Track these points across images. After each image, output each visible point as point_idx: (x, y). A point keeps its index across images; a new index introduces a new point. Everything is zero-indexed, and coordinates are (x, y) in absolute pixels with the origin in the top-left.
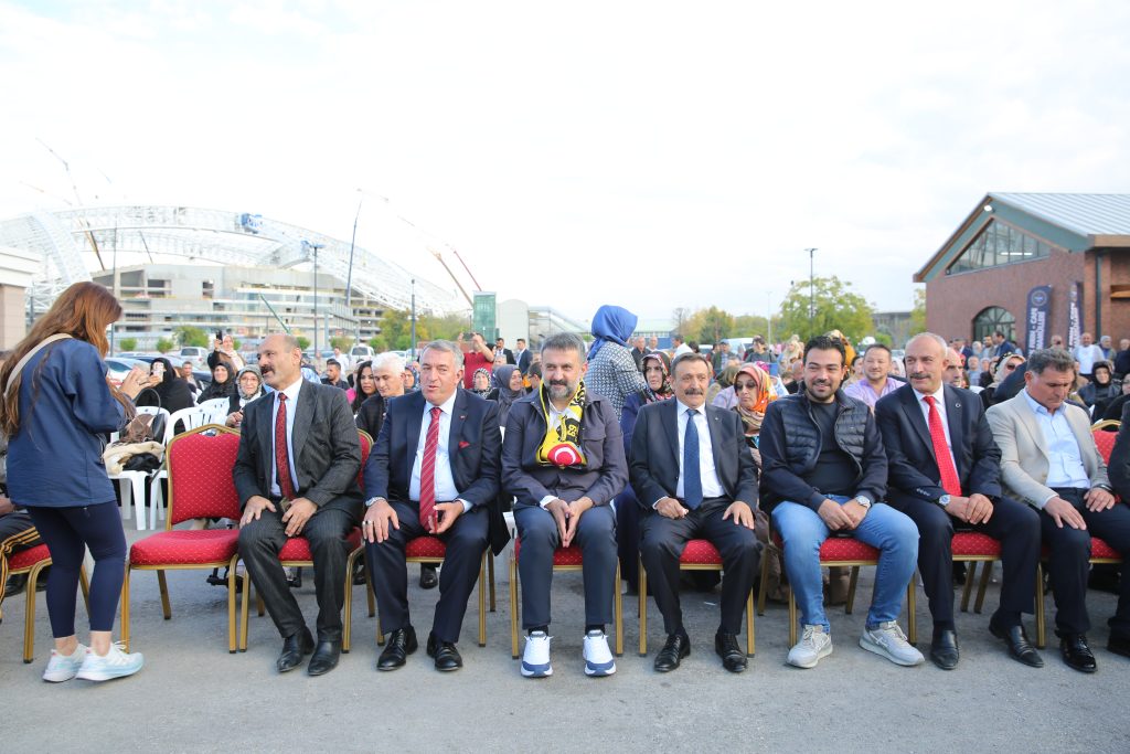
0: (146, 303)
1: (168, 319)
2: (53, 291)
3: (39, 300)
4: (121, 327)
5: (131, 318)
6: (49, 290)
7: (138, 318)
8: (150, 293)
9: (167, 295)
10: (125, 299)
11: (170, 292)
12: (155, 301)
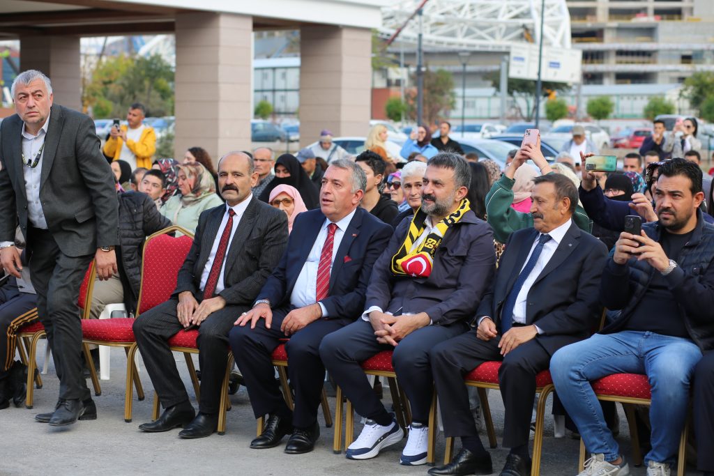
0: (649, 32)
1: (686, 59)
2: (502, 12)
3: (482, 28)
4: (608, 74)
5: (624, 58)
6: (496, 11)
7: (635, 59)
8: (658, 12)
9: (686, 16)
10: (615, 24)
11: (691, 10)
12: (666, 28)
